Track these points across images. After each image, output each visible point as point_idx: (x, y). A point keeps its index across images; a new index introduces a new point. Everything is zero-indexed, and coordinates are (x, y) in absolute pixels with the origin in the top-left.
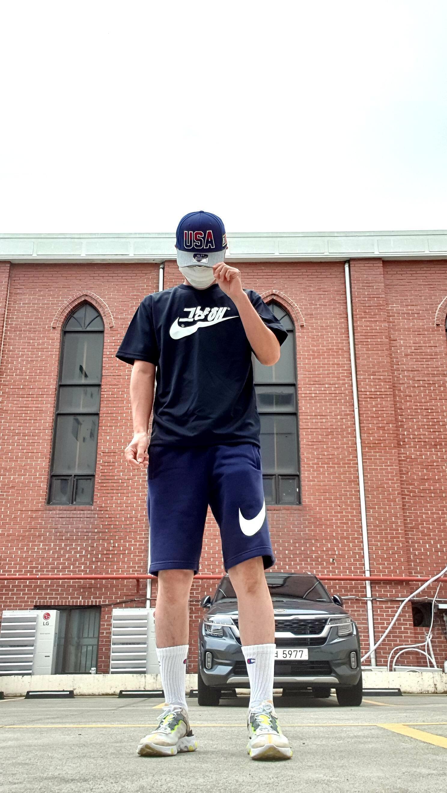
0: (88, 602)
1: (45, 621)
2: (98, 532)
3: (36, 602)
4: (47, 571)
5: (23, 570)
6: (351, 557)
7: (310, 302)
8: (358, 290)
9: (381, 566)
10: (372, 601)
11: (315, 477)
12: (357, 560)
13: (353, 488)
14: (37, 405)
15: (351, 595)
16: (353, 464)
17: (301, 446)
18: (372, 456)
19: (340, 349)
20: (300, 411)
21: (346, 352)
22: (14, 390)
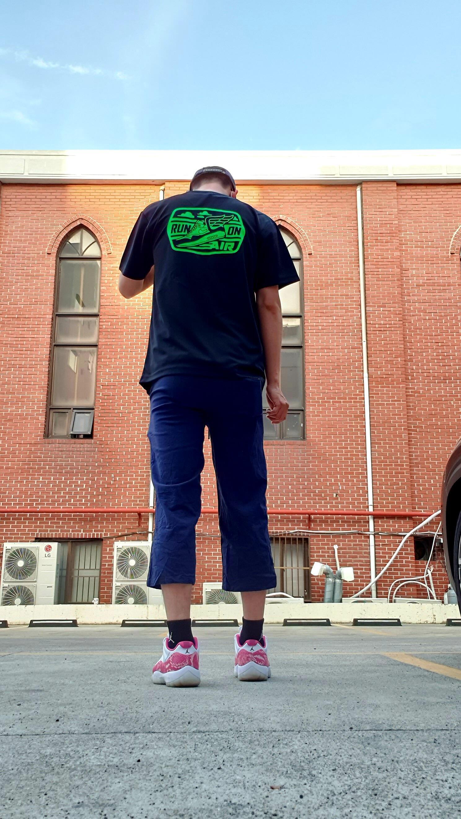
0: (90, 535)
1: (47, 553)
2: (99, 466)
3: (37, 534)
4: (47, 504)
5: (24, 503)
6: (355, 492)
7: (319, 228)
8: (371, 216)
9: (384, 501)
10: (374, 535)
11: (321, 412)
12: (361, 495)
13: (358, 423)
14: (33, 336)
15: (353, 529)
16: (360, 399)
17: (307, 380)
18: (380, 390)
19: (349, 279)
20: (306, 344)
21: (355, 282)
22: (9, 319)
